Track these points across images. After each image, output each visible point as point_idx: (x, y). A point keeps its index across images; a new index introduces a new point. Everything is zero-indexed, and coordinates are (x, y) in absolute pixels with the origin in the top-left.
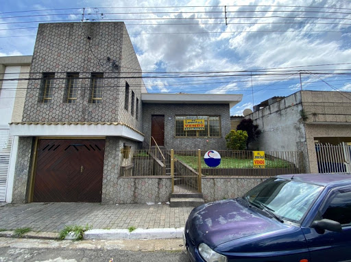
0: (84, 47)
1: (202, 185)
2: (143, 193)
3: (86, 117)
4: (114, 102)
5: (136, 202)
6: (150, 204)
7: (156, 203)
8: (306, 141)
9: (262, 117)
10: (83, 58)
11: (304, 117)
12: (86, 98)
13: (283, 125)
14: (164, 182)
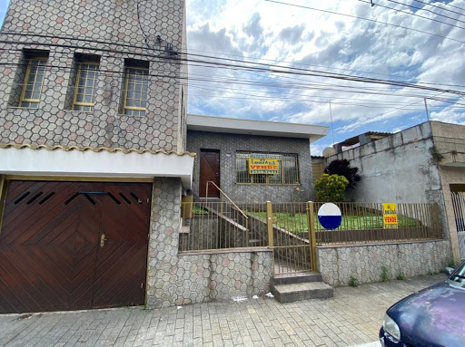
0: (112, 12)
1: (320, 260)
2: (225, 281)
3: (114, 139)
4: (171, 116)
5: (213, 299)
6: (239, 299)
7: (249, 296)
8: (441, 189)
9: (361, 157)
10: (109, 30)
11: (437, 157)
12: (113, 105)
13: (399, 168)
14: (260, 259)
